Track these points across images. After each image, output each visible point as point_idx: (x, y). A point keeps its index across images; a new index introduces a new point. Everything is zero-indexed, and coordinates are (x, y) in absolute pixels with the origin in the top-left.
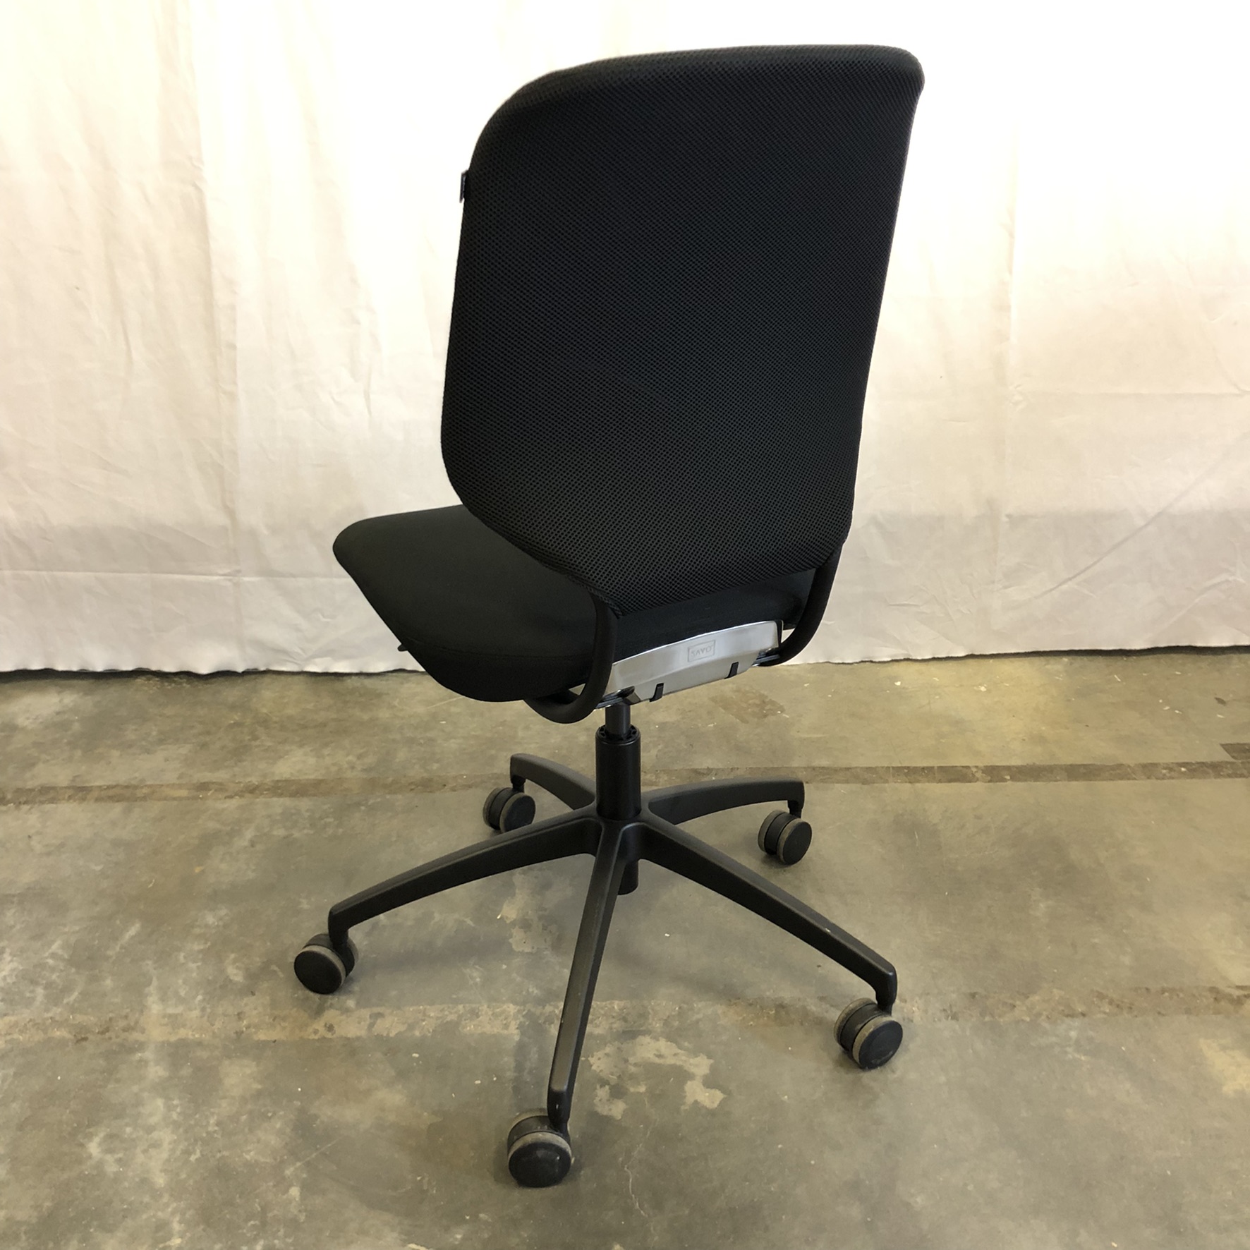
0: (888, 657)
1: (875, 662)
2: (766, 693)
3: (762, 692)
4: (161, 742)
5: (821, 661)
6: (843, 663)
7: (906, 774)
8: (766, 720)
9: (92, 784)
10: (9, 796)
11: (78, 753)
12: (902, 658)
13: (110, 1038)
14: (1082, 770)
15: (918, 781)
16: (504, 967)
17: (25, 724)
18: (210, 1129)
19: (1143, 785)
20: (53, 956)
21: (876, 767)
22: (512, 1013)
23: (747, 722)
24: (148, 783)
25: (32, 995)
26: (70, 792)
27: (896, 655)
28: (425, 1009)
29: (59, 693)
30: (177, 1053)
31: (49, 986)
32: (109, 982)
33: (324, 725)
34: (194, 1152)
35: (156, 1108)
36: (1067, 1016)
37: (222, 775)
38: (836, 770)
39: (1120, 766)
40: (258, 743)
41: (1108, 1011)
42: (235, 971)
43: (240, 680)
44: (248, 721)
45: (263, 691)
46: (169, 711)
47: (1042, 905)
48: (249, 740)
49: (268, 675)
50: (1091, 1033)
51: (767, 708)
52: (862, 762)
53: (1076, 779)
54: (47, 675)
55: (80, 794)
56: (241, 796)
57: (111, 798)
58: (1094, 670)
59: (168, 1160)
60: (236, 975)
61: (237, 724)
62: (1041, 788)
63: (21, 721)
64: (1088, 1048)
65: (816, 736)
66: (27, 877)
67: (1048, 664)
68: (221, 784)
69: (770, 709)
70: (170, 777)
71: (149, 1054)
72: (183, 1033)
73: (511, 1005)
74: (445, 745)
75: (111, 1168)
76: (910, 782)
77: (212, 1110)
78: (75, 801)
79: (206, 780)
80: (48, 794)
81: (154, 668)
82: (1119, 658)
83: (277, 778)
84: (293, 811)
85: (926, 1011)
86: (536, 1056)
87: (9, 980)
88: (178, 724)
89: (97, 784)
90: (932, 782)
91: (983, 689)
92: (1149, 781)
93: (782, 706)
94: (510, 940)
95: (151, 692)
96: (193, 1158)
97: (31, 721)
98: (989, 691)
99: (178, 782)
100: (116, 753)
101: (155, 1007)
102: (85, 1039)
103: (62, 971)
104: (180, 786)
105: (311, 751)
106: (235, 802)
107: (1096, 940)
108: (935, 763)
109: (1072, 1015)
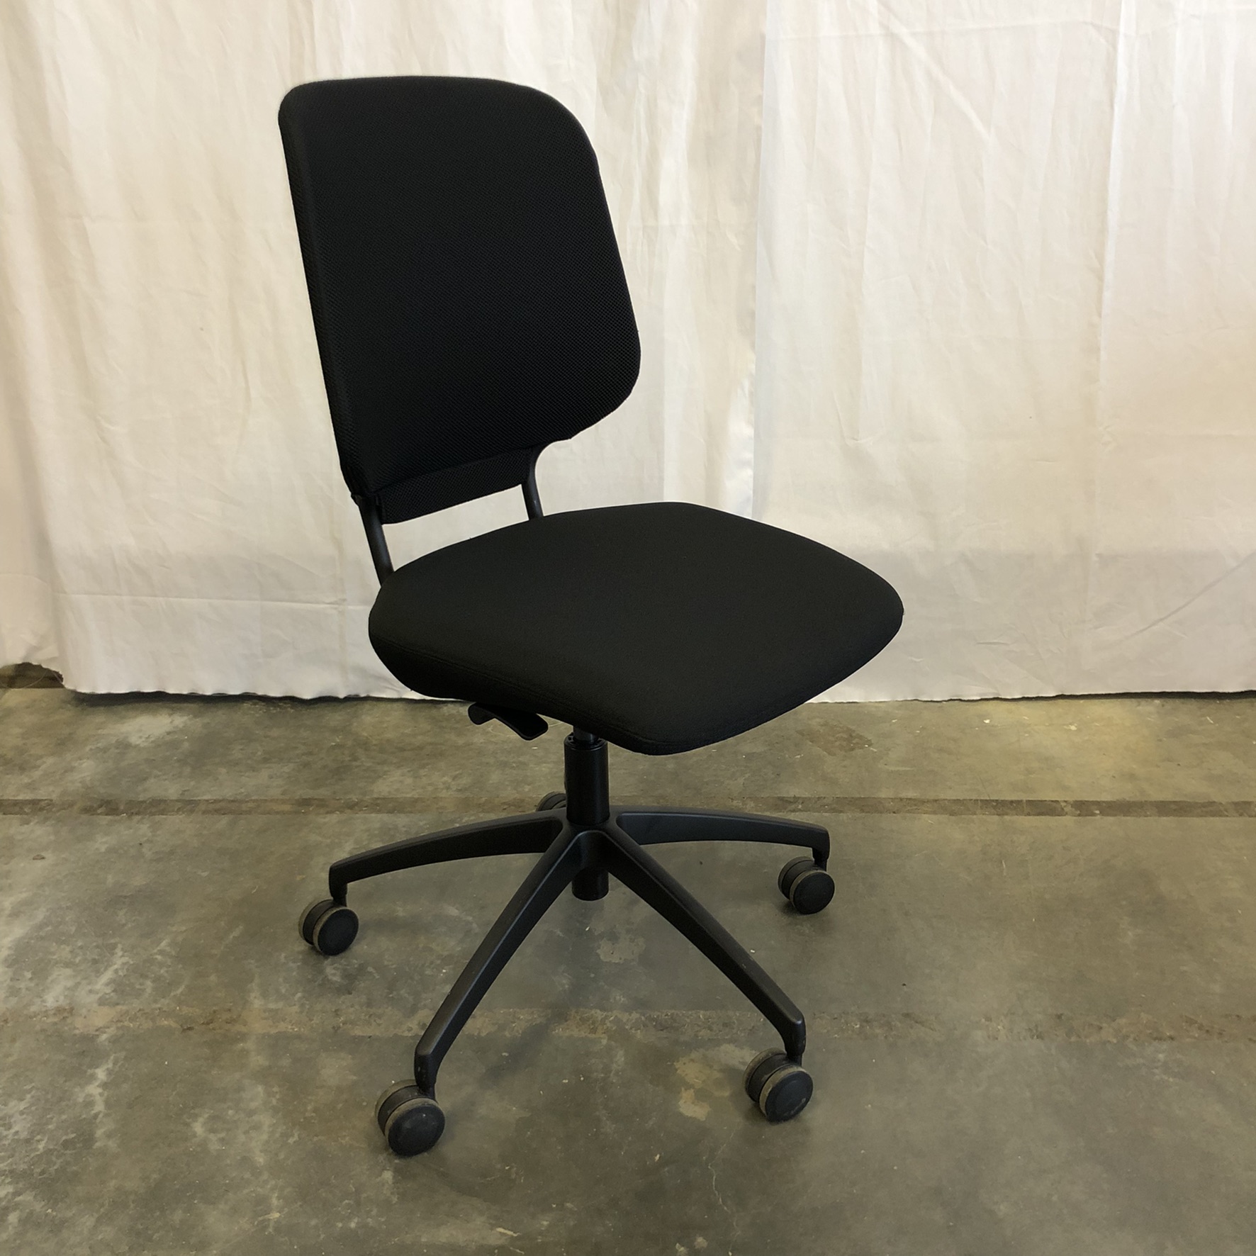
0: (976, 695)
1: (964, 701)
2: (853, 728)
3: (849, 726)
4: (266, 760)
5: (909, 699)
6: (931, 701)
7: (994, 807)
8: (853, 753)
9: (199, 798)
10: (122, 807)
11: (188, 770)
12: (991, 697)
13: (214, 1029)
14: (1173, 807)
15: (1007, 814)
17: (138, 743)
18: (307, 1114)
19: (1235, 822)
20: (161, 952)
21: (964, 800)
22: (600, 1019)
23: (835, 755)
24: (253, 798)
25: (142, 987)
26: (179, 805)
27: (985, 695)
28: (515, 1012)
29: (170, 715)
30: (276, 1044)
31: (157, 980)
32: (213, 978)
33: (421, 748)
34: (292, 1135)
35: (256, 1094)
36: (1155, 1039)
37: (323, 792)
38: (923, 802)
39: (1212, 803)
40: (358, 763)
41: (1197, 1035)
42: (333, 971)
43: (342, 706)
44: (350, 743)
45: (363, 717)
46: (275, 732)
47: (1130, 933)
48: (350, 761)
49: (369, 702)
50: (1179, 1056)
51: (854, 742)
52: (950, 795)
53: (1167, 815)
54: (159, 698)
55: (189, 807)
56: (341, 812)
57: (217, 811)
58: (1185, 713)
59: (267, 1142)
60: (334, 975)
61: (339, 746)
62: (1132, 822)
63: (134, 740)
64: (1176, 1070)
65: (904, 769)
66: (138, 881)
67: (1139, 705)
68: (322, 800)
69: (857, 743)
70: (275, 792)
71: (250, 1045)
72: (283, 1027)
73: (598, 1011)
74: (537, 769)
75: (214, 1146)
76: (997, 815)
77: (310, 1098)
78: (183, 813)
79: (307, 797)
80: (158, 806)
81: (260, 693)
82: (1212, 701)
83: (375, 796)
84: (390, 826)
85: (1011, 1030)
86: (623, 1059)
87: (121, 973)
88: (282, 745)
89: (206, 797)
90: (1022, 815)
91: (1073, 728)
92: (1241, 818)
93: (870, 740)
94: (598, 951)
95: (257, 715)
96: (291, 1141)
97: (144, 739)
98: (1079, 730)
99: (281, 797)
100: (223, 770)
101: (257, 1003)
102: (190, 1029)
103: (170, 966)
104: (284, 802)
105: (409, 771)
106: (334, 818)
107: (1185, 968)
108: (1024, 797)
109: (1160, 1039)
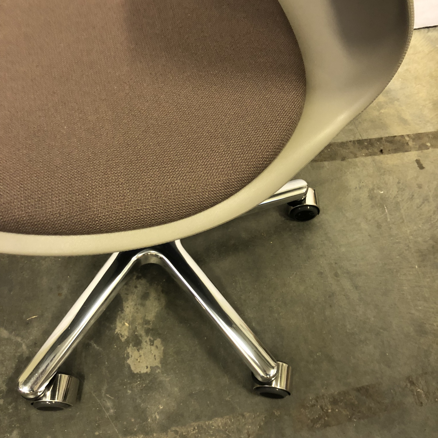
7: (367, 147)
15: (376, 154)
16: (129, 392)
108: (382, 134)
